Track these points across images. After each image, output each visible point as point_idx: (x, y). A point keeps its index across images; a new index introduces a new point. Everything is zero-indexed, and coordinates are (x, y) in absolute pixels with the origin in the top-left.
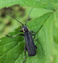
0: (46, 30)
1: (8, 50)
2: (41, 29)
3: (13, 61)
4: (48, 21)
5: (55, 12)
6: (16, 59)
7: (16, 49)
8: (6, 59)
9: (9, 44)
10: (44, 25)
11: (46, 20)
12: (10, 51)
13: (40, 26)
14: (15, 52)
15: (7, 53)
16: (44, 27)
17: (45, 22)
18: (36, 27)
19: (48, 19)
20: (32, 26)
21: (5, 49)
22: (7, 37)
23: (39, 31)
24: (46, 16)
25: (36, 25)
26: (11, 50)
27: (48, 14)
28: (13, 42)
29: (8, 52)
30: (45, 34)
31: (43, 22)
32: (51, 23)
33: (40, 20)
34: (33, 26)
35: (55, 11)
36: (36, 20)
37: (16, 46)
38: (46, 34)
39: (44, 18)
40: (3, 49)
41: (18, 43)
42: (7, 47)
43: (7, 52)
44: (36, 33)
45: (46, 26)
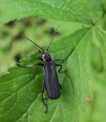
0: (79, 57)
1: (20, 88)
2: (72, 54)
3: (28, 105)
4: (82, 42)
5: (94, 27)
6: (32, 101)
7: (32, 86)
9: (21, 77)
10: (77, 48)
11: (79, 40)
12: (22, 88)
13: (69, 50)
14: (30, 90)
15: (18, 92)
16: (77, 51)
17: (77, 43)
18: (63, 51)
19: (83, 39)
20: (57, 50)
21: (15, 86)
23: (68, 57)
24: (80, 34)
25: (63, 49)
26: (25, 87)
27: (82, 30)
28: (27, 75)
29: (21, 90)
30: (78, 62)
31: (74, 43)
32: (87, 44)
33: (69, 40)
34: (60, 49)
35: (94, 25)
36: (64, 41)
37: (33, 81)
38: (80, 62)
39: (76, 36)
40: (12, 86)
41: (35, 76)
42: (18, 82)
43: (18, 90)
44: (63, 61)
45: (79, 50)
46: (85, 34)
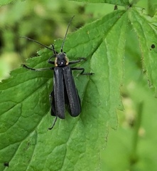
0: (108, 53)
1: (27, 97)
2: (98, 50)
4: (112, 31)
5: (131, 8)
7: (43, 94)
8: (22, 114)
9: (27, 83)
10: (105, 40)
11: (109, 29)
12: (30, 97)
13: (94, 45)
14: (40, 99)
15: (24, 103)
16: (105, 45)
17: (106, 33)
18: (85, 46)
19: (114, 28)
20: (78, 45)
21: (19, 95)
22: (25, 68)
23: (92, 54)
24: (110, 20)
25: (85, 43)
26: (33, 95)
27: (113, 15)
28: (36, 79)
29: (27, 100)
30: (107, 61)
31: (102, 34)
32: (119, 35)
33: (95, 29)
34: (81, 43)
35: (131, 6)
36: (87, 31)
38: (109, 62)
39: (105, 24)
40: (15, 94)
41: (47, 80)
42: (23, 89)
43: (23, 100)
44: (85, 60)
45: (108, 43)
46: (117, 19)
